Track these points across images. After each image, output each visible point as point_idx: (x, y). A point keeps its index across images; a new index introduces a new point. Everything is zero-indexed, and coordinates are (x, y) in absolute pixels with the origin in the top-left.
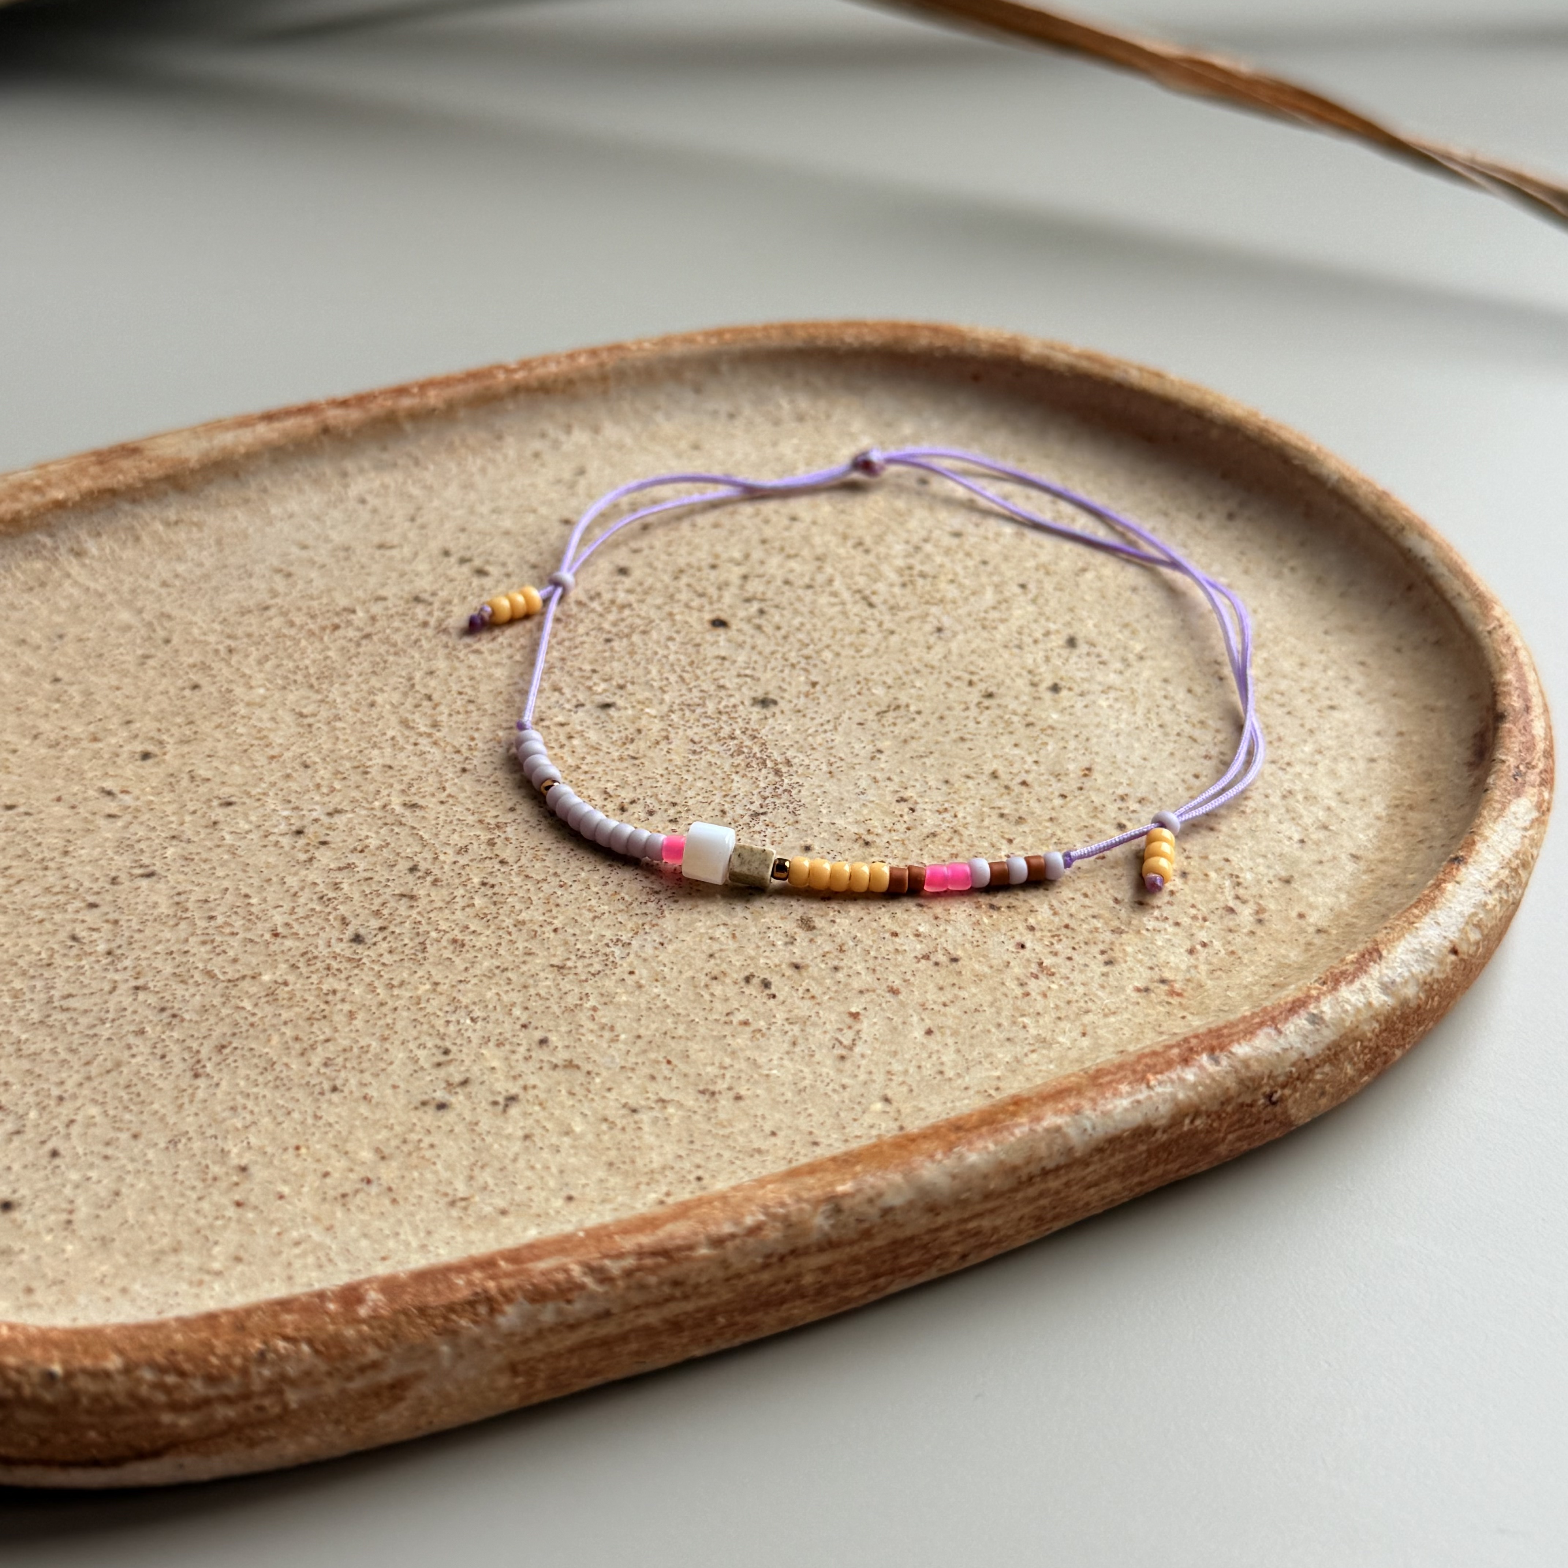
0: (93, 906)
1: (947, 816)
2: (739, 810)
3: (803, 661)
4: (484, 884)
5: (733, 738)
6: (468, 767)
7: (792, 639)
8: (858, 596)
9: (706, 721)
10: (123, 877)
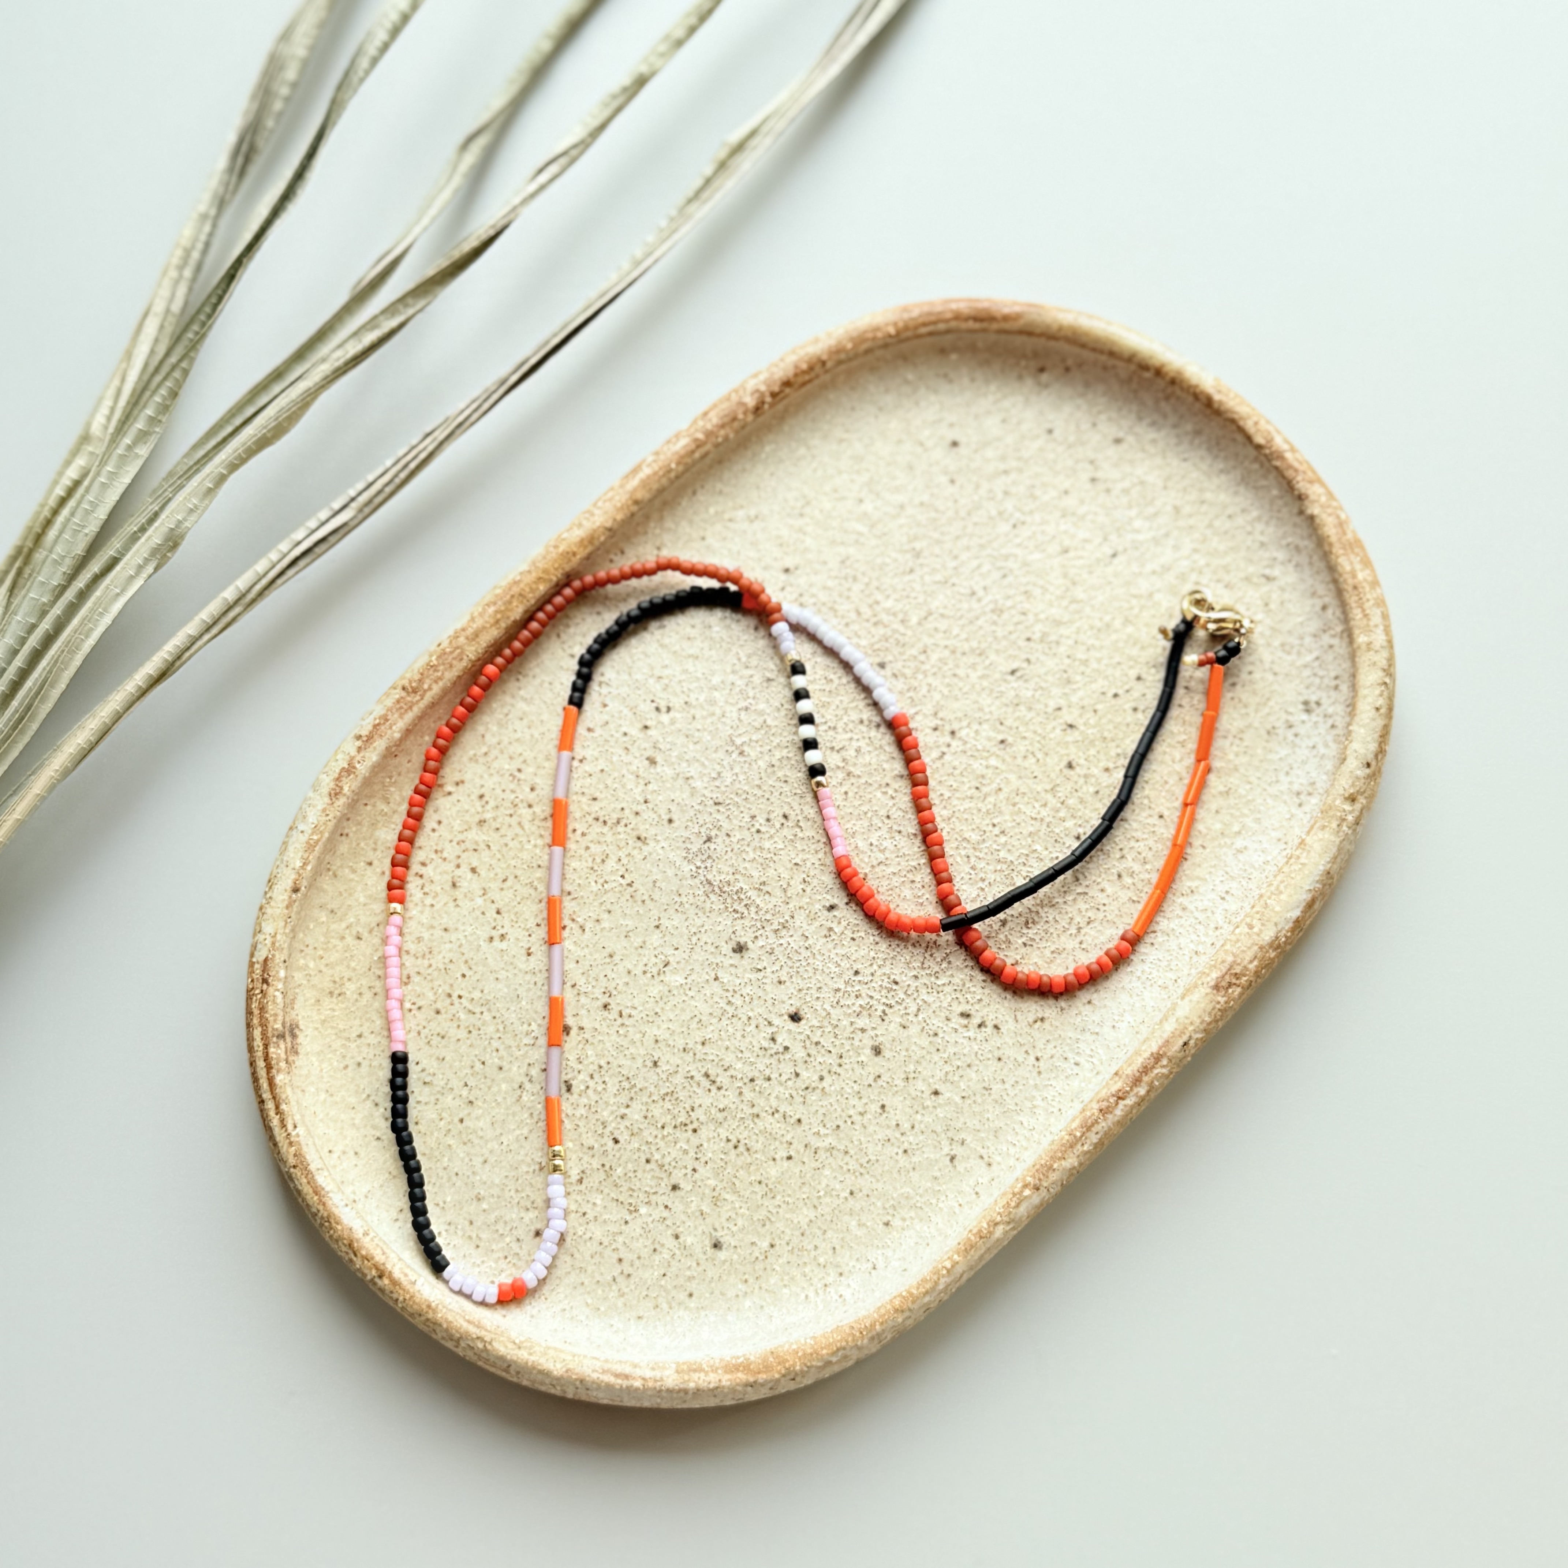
0: (1029, 639)
1: (601, 881)
2: (719, 840)
3: (730, 999)
4: (835, 728)
5: (746, 905)
6: (886, 821)
7: (745, 1019)
8: (718, 1084)
9: (768, 917)
10: (1025, 665)
